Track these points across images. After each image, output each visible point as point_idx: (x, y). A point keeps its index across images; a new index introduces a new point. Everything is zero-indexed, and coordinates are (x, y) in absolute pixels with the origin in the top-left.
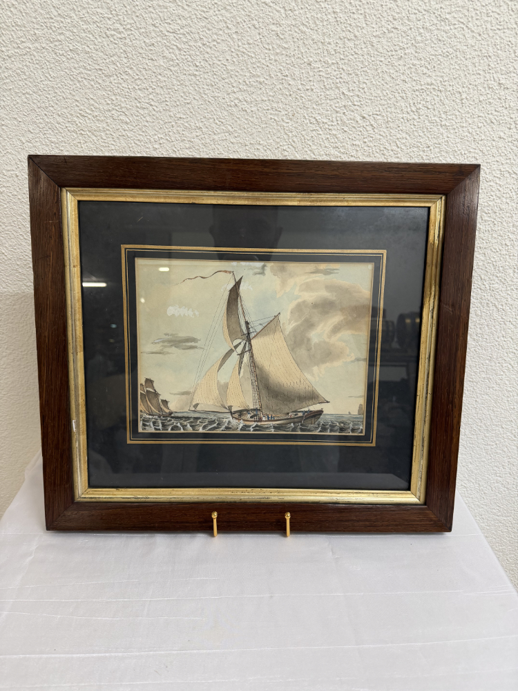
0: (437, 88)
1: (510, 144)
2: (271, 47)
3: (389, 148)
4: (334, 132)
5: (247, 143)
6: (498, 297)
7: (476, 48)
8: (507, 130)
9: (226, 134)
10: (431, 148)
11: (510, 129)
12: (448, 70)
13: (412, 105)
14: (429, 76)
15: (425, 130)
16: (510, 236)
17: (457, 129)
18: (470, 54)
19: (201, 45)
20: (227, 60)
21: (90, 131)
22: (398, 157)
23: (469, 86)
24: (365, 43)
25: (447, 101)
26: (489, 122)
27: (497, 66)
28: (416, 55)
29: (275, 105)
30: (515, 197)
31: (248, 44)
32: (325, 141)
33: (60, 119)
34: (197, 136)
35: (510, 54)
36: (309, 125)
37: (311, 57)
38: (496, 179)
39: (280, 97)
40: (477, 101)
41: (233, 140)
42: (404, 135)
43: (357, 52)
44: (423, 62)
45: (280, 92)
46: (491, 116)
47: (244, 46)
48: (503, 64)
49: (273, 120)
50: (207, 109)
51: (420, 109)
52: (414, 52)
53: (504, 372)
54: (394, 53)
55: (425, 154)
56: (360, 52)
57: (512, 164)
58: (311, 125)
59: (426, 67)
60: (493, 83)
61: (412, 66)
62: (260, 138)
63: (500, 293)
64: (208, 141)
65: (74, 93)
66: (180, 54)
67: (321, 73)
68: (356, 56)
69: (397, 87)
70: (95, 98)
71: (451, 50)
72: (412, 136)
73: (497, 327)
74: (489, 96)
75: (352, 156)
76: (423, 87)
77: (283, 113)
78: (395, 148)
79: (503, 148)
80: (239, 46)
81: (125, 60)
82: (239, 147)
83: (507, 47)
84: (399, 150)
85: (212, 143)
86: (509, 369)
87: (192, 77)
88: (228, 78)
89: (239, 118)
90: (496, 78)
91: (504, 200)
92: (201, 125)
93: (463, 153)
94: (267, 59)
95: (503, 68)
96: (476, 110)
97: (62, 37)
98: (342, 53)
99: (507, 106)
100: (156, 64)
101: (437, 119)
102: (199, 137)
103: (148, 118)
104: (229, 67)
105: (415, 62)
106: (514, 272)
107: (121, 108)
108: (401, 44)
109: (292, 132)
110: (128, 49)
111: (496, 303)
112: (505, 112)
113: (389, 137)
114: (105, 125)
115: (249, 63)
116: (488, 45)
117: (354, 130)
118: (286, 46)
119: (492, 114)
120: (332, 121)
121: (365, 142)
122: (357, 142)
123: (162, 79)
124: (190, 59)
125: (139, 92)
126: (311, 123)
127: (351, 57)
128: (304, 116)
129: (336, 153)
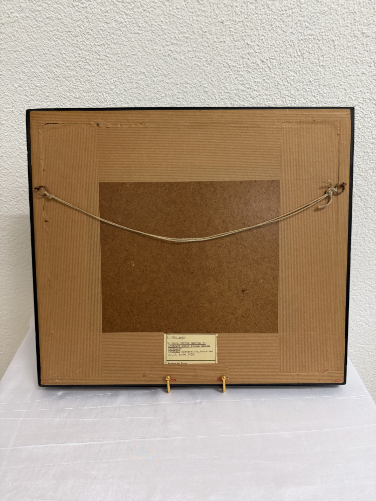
0: (316, 38)
1: (370, 78)
2: (193, 11)
3: (282, 84)
4: (241, 73)
5: (178, 83)
6: (362, 190)
7: (345, 6)
8: (368, 67)
9: (163, 77)
10: (313, 82)
11: (370, 67)
12: (324, 24)
13: (298, 51)
14: (311, 29)
15: (308, 69)
16: (371, 146)
17: (331, 68)
18: (341, 11)
19: (142, 11)
20: (162, 21)
21: (64, 78)
22: (288, 90)
23: (340, 36)
24: (263, 5)
25: (324, 48)
26: (355, 62)
27: (361, 20)
28: (301, 13)
29: (197, 54)
30: (374, 117)
31: (178, 9)
32: (235, 80)
33: (42, 70)
34: (142, 79)
35: (370, 10)
36: (223, 68)
37: (223, 17)
38: (360, 104)
39: (202, 48)
40: (346, 47)
41: (169, 81)
42: (292, 74)
43: (257, 12)
44: (306, 19)
45: (201, 44)
46: (356, 58)
47: (174, 10)
48: (365, 18)
49: (196, 65)
50: (148, 58)
51: (304, 54)
52: (299, 11)
53: (366, 244)
54: (284, 12)
55: (308, 87)
56: (259, 12)
57: (372, 92)
58: (224, 68)
59: (308, 22)
60: (358, 32)
61: (297, 21)
62: (188, 79)
63: (363, 187)
64: (150, 82)
65: (51, 50)
66: (127, 18)
67: (231, 29)
68: (256, 15)
69: (287, 37)
70: (66, 53)
71: (326, 9)
72: (298, 74)
73: (361, 212)
74: (355, 43)
75: (254, 90)
76: (306, 38)
77: (204, 60)
78: (286, 83)
79: (365, 81)
80: (170, 11)
81: (87, 24)
82: (173, 86)
83: (368, 5)
84: (289, 84)
85: (152, 83)
86: (369, 242)
87: (137, 35)
88: (163, 35)
89: (172, 65)
90: (360, 29)
91: (366, 120)
92: (144, 70)
93: (336, 86)
94: (191, 20)
95: (365, 21)
96: (345, 54)
97: (41, 8)
98: (246, 13)
99: (368, 50)
100: (110, 26)
101: (317, 61)
102: (143, 80)
103: (106, 67)
104: (163, 27)
105: (300, 19)
106: (373, 172)
107: (86, 60)
108: (289, 5)
109: (210, 74)
110: (89, 16)
111: (360, 195)
112: (367, 54)
113: (281, 76)
114: (74, 73)
115: (178, 23)
116: (354, 4)
117: (256, 71)
118: (204, 10)
119: (357, 56)
120: (240, 65)
121: (264, 80)
122: (258, 80)
123: (115, 37)
124: (134, 22)
125: (98, 47)
126: (224, 67)
127: (253, 16)
128: (219, 62)
129: (243, 88)
